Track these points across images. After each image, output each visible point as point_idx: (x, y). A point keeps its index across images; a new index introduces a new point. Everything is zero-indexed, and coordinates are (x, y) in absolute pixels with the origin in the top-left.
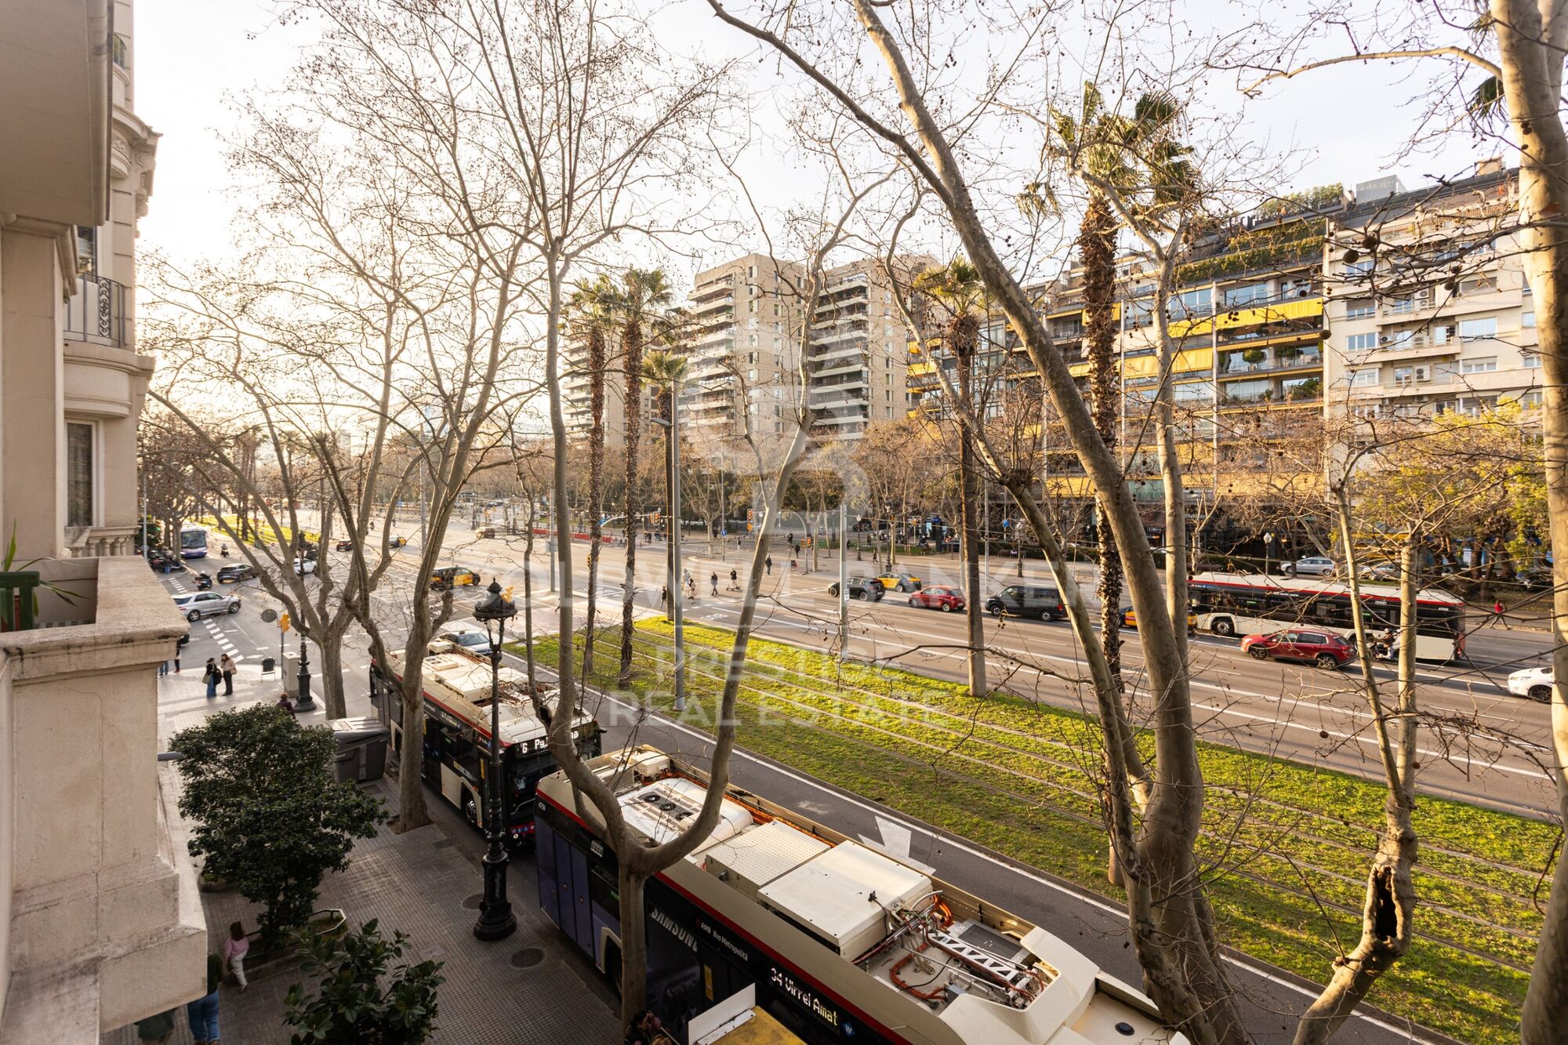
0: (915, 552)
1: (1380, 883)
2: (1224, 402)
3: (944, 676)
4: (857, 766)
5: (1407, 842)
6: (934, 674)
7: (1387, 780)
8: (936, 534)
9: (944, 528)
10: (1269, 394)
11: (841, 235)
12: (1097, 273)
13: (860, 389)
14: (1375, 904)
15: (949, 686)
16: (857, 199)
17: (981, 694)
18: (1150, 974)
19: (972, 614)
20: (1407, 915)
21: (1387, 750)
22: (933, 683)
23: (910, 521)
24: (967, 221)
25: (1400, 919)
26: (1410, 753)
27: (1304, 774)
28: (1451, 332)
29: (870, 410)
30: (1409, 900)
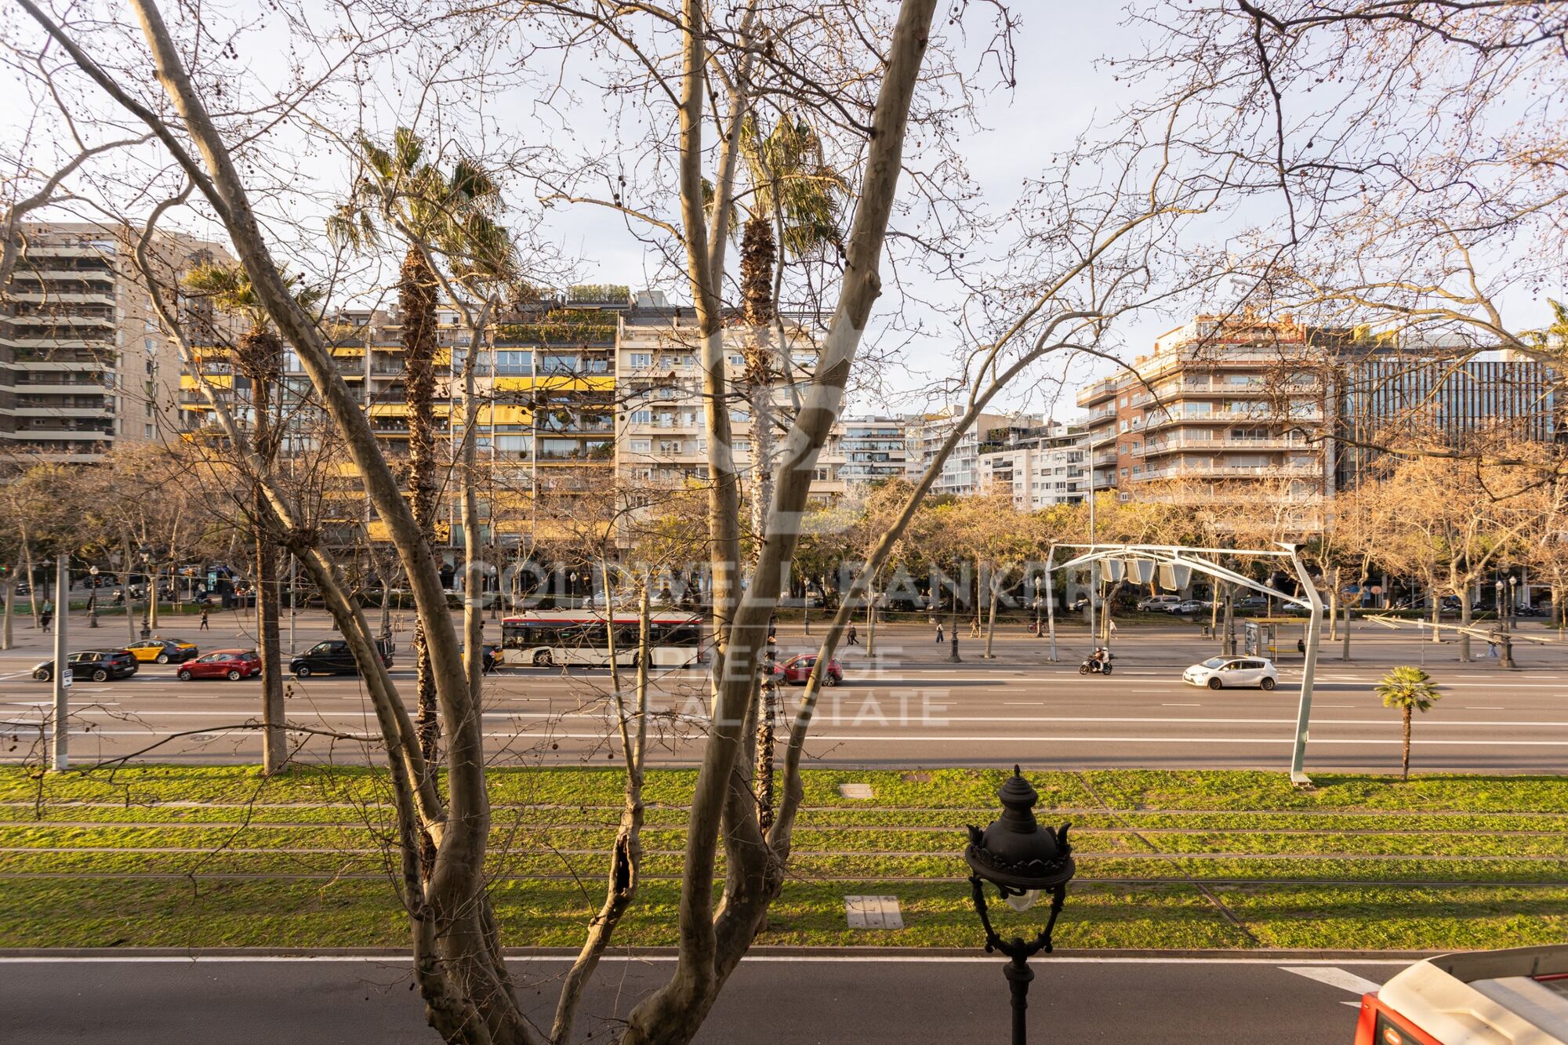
0: (188, 610)
1: (620, 848)
2: (540, 456)
3: (228, 760)
4: (79, 909)
5: (637, 812)
6: (212, 760)
7: (625, 764)
8: (222, 587)
9: (235, 579)
10: (576, 452)
11: (58, 192)
12: (417, 321)
13: (101, 396)
14: (617, 866)
15: (235, 771)
16: (86, 154)
17: (283, 768)
18: (431, 1004)
19: (269, 680)
20: (635, 868)
21: (627, 745)
22: (212, 772)
23: (183, 571)
24: (248, 242)
25: (631, 872)
26: (642, 744)
27: (593, 775)
28: (694, 418)
29: (117, 425)
30: (637, 855)
